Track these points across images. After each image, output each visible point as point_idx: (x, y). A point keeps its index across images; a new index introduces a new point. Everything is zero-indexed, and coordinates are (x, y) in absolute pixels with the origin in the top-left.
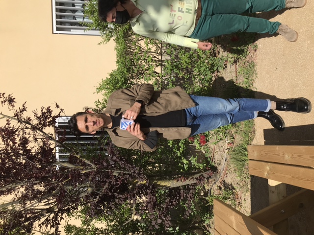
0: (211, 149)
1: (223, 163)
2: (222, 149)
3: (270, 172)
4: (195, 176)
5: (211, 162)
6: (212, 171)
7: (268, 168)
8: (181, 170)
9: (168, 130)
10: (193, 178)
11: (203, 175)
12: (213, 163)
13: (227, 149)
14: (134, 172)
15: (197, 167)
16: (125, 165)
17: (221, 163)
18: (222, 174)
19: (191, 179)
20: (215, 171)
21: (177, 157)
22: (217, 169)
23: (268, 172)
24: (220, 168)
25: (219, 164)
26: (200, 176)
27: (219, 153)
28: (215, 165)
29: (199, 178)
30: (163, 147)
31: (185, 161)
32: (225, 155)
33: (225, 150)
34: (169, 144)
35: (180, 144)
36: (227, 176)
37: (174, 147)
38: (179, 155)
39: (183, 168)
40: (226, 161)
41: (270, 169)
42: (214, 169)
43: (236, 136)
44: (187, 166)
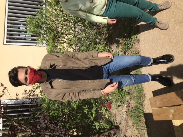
0: (113, 114)
1: (124, 122)
2: (121, 112)
3: (174, 114)
4: (105, 134)
5: (114, 123)
6: (116, 129)
7: (172, 111)
8: (95, 131)
9: (94, 82)
10: (104, 135)
11: (110, 132)
12: (116, 124)
13: (125, 112)
14: (62, 133)
15: (105, 127)
16: (54, 127)
17: (122, 123)
18: (123, 131)
19: (103, 136)
20: (118, 129)
21: (91, 122)
22: (119, 128)
23: (173, 114)
24: (121, 126)
25: (120, 124)
26: (109, 133)
27: (119, 116)
28: (117, 125)
29: (108, 135)
30: (80, 114)
31: (97, 124)
32: (124, 116)
33: (123, 113)
34: (85, 112)
35: (93, 111)
36: (127, 132)
37: (89, 114)
38: (92, 120)
39: (96, 129)
40: (125, 120)
41: (174, 111)
42: (117, 128)
43: (130, 101)
44: (98, 127)
